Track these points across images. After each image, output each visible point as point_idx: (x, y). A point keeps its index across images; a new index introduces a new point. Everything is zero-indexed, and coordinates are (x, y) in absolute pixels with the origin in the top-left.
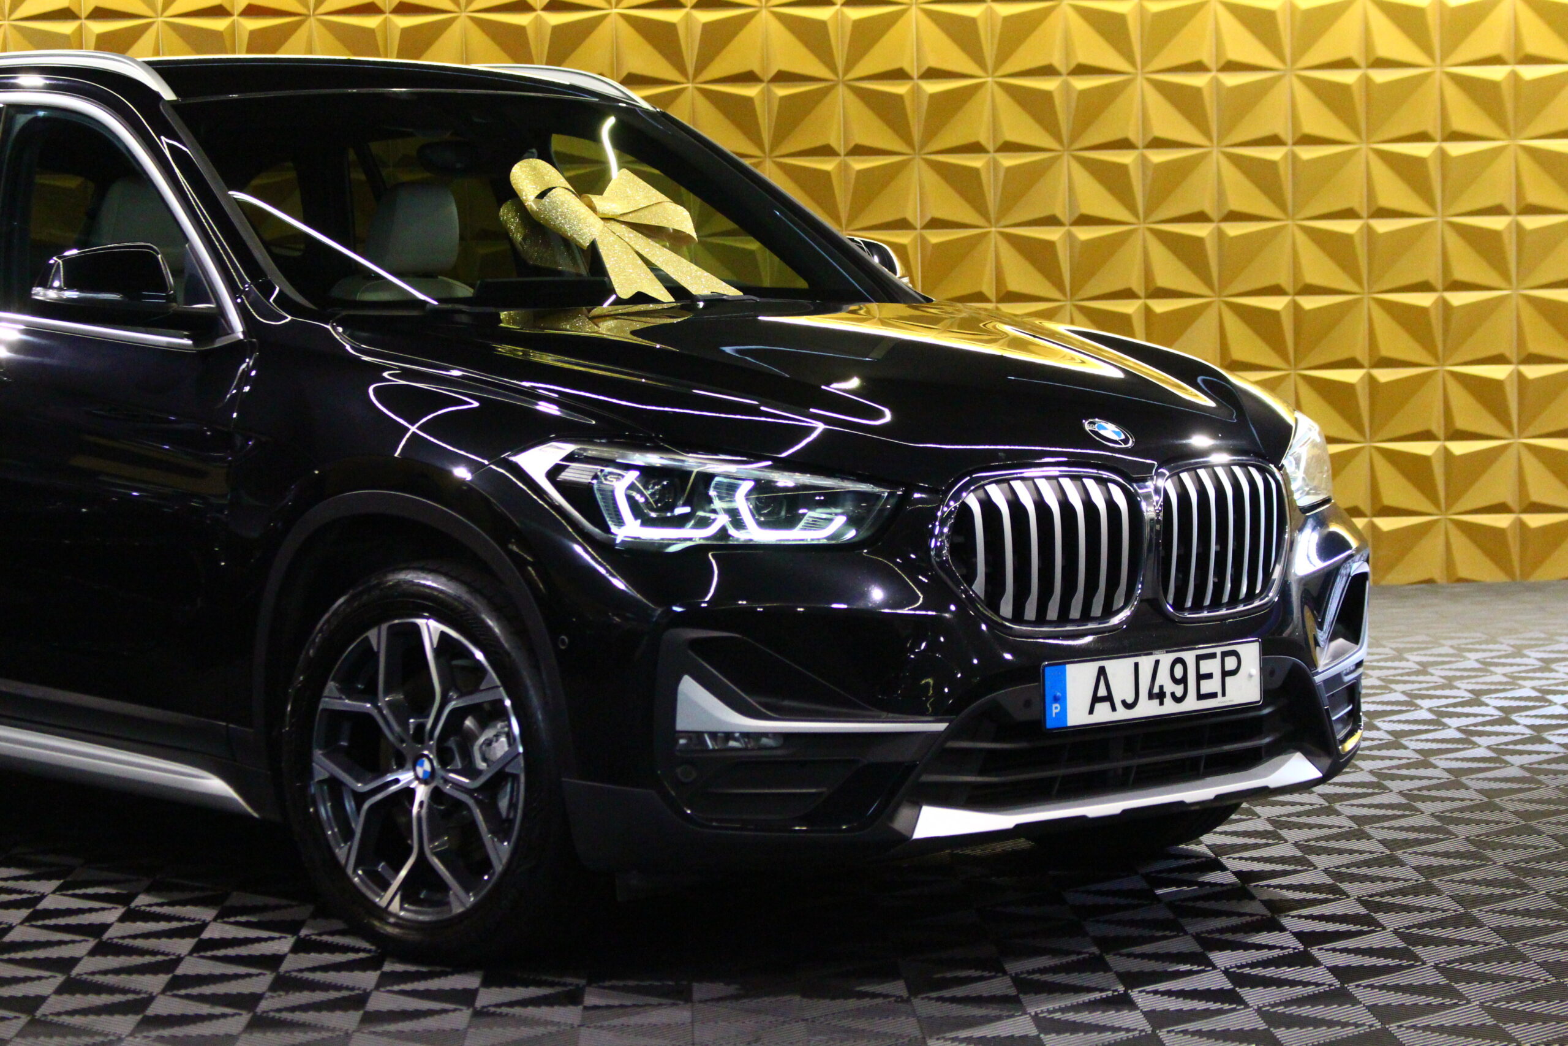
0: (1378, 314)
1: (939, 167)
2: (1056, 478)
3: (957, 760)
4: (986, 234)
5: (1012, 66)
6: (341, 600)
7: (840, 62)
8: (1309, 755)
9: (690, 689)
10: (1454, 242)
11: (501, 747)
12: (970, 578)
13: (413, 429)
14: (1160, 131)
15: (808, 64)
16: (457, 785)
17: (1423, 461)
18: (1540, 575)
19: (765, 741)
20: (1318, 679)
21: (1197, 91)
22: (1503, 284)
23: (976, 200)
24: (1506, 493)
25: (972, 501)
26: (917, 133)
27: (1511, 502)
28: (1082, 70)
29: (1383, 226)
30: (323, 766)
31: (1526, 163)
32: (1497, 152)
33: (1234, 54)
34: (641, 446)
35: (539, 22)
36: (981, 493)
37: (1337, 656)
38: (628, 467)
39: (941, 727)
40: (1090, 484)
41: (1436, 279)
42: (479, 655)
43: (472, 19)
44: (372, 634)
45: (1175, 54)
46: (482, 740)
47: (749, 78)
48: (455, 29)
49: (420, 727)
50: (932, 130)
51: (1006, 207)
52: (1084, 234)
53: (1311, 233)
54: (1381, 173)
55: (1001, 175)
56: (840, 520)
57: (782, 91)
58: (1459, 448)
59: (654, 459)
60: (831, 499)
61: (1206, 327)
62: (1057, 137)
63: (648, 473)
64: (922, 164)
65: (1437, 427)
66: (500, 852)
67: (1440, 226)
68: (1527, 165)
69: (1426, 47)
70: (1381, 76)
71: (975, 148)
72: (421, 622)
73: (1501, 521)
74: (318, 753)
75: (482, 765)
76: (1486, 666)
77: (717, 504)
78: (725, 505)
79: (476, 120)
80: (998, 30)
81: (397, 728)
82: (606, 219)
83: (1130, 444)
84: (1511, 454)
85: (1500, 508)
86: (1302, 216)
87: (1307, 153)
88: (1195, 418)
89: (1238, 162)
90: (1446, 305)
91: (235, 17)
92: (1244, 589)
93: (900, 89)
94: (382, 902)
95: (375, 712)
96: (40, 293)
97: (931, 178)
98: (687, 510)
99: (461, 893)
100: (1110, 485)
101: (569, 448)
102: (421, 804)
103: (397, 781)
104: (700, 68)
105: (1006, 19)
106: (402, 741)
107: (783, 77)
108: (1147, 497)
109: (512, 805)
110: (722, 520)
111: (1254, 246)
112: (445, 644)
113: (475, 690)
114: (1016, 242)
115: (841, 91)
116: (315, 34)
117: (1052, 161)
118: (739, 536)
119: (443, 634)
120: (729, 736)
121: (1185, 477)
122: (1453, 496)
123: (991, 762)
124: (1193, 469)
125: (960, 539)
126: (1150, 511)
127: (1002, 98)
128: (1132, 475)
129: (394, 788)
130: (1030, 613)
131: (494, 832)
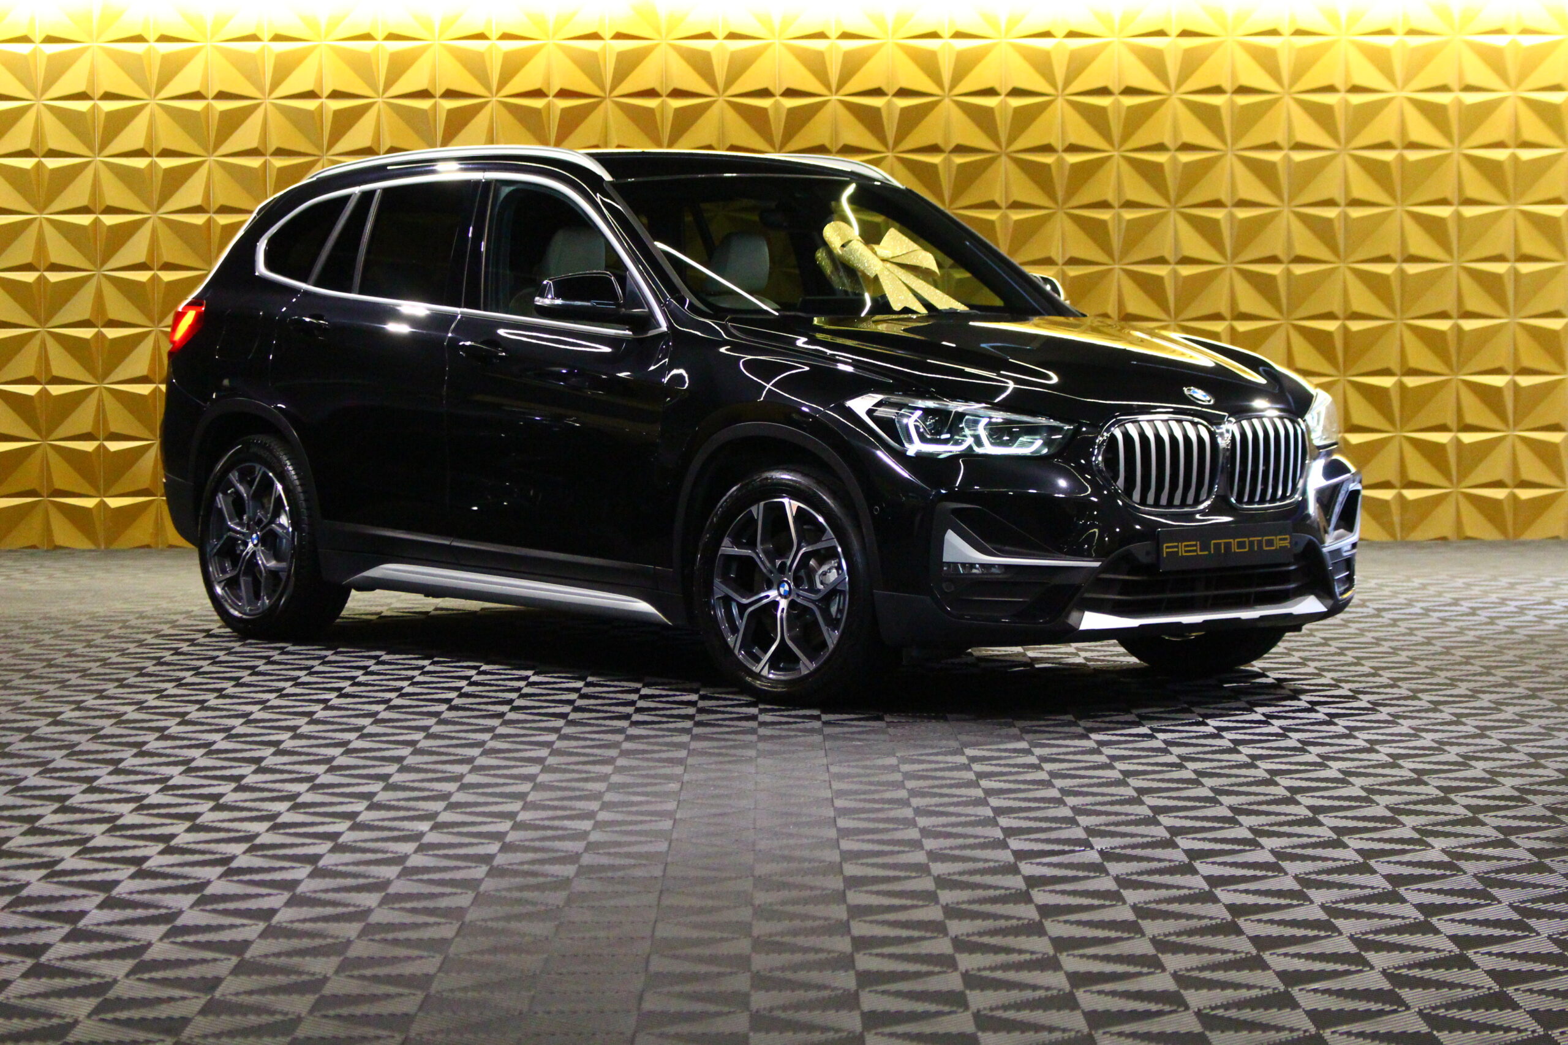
0: (1408, 336)
1: (1077, 220)
2: (1167, 421)
3: (1108, 585)
4: (1111, 270)
5: (1134, 142)
6: (735, 488)
7: (1003, 138)
8: (1319, 597)
9: (951, 537)
10: (1467, 283)
11: (833, 576)
12: (1116, 477)
13: (769, 386)
14: (1244, 194)
15: (976, 138)
16: (805, 598)
17: (1440, 447)
18: (1528, 536)
19: (993, 570)
20: (1325, 550)
21: (1273, 165)
22: (1503, 314)
23: (1104, 244)
24: (1501, 472)
25: (1118, 433)
26: (1060, 194)
27: (1508, 480)
28: (1186, 147)
29: (1412, 269)
30: (720, 589)
31: (1522, 223)
32: (1498, 215)
33: (1302, 137)
34: (923, 397)
35: (777, 105)
36: (1122, 428)
37: (1338, 538)
38: (916, 408)
39: (1097, 564)
40: (1188, 425)
41: (1453, 309)
42: (821, 519)
43: (729, 103)
44: (754, 509)
45: (1257, 136)
46: (820, 572)
47: (934, 149)
48: (715, 110)
49: (783, 564)
50: (1071, 191)
51: (1126, 250)
52: (1186, 271)
53: (1359, 274)
54: (1413, 229)
55: (1124, 225)
56: (1039, 443)
57: (959, 160)
58: (1468, 438)
59: (931, 404)
60: (1032, 430)
61: (1277, 342)
62: (1166, 197)
63: (927, 412)
64: (1065, 217)
65: (1451, 421)
66: (832, 637)
67: (1455, 270)
68: (1523, 224)
69: (1447, 133)
70: (1413, 156)
71: (1104, 205)
72: (786, 501)
73: (1499, 494)
74: (717, 581)
75: (821, 587)
76: (1468, 586)
77: (967, 432)
78: (972, 432)
79: (798, 195)
80: (1123, 114)
81: (768, 565)
82: (884, 260)
83: (1212, 402)
84: (1507, 445)
85: (1498, 484)
86: (1352, 259)
87: (1356, 213)
88: (1254, 390)
89: (1304, 219)
90: (1459, 330)
91: (551, 98)
92: (1280, 493)
93: (1048, 159)
94: (756, 669)
95: (754, 556)
96: (539, 301)
97: (1070, 227)
98: (948, 436)
99: (807, 662)
100: (1200, 427)
101: (879, 397)
102: (783, 610)
103: (768, 597)
104: (899, 139)
105: (1129, 108)
106: (771, 572)
107: (960, 149)
108: (1222, 434)
109: (839, 611)
110: (970, 441)
111: (1312, 283)
112: (800, 513)
113: (818, 539)
114: (1134, 276)
115: (1004, 159)
116: (610, 113)
117: (1162, 216)
118: (978, 450)
119: (799, 507)
120: (972, 566)
121: (1245, 423)
122: (1463, 474)
123: (1126, 587)
124: (1249, 419)
125: (1110, 456)
126: (1223, 443)
127: (1126, 168)
128: (1214, 421)
129: (765, 601)
130: (1151, 499)
131: (827, 625)
